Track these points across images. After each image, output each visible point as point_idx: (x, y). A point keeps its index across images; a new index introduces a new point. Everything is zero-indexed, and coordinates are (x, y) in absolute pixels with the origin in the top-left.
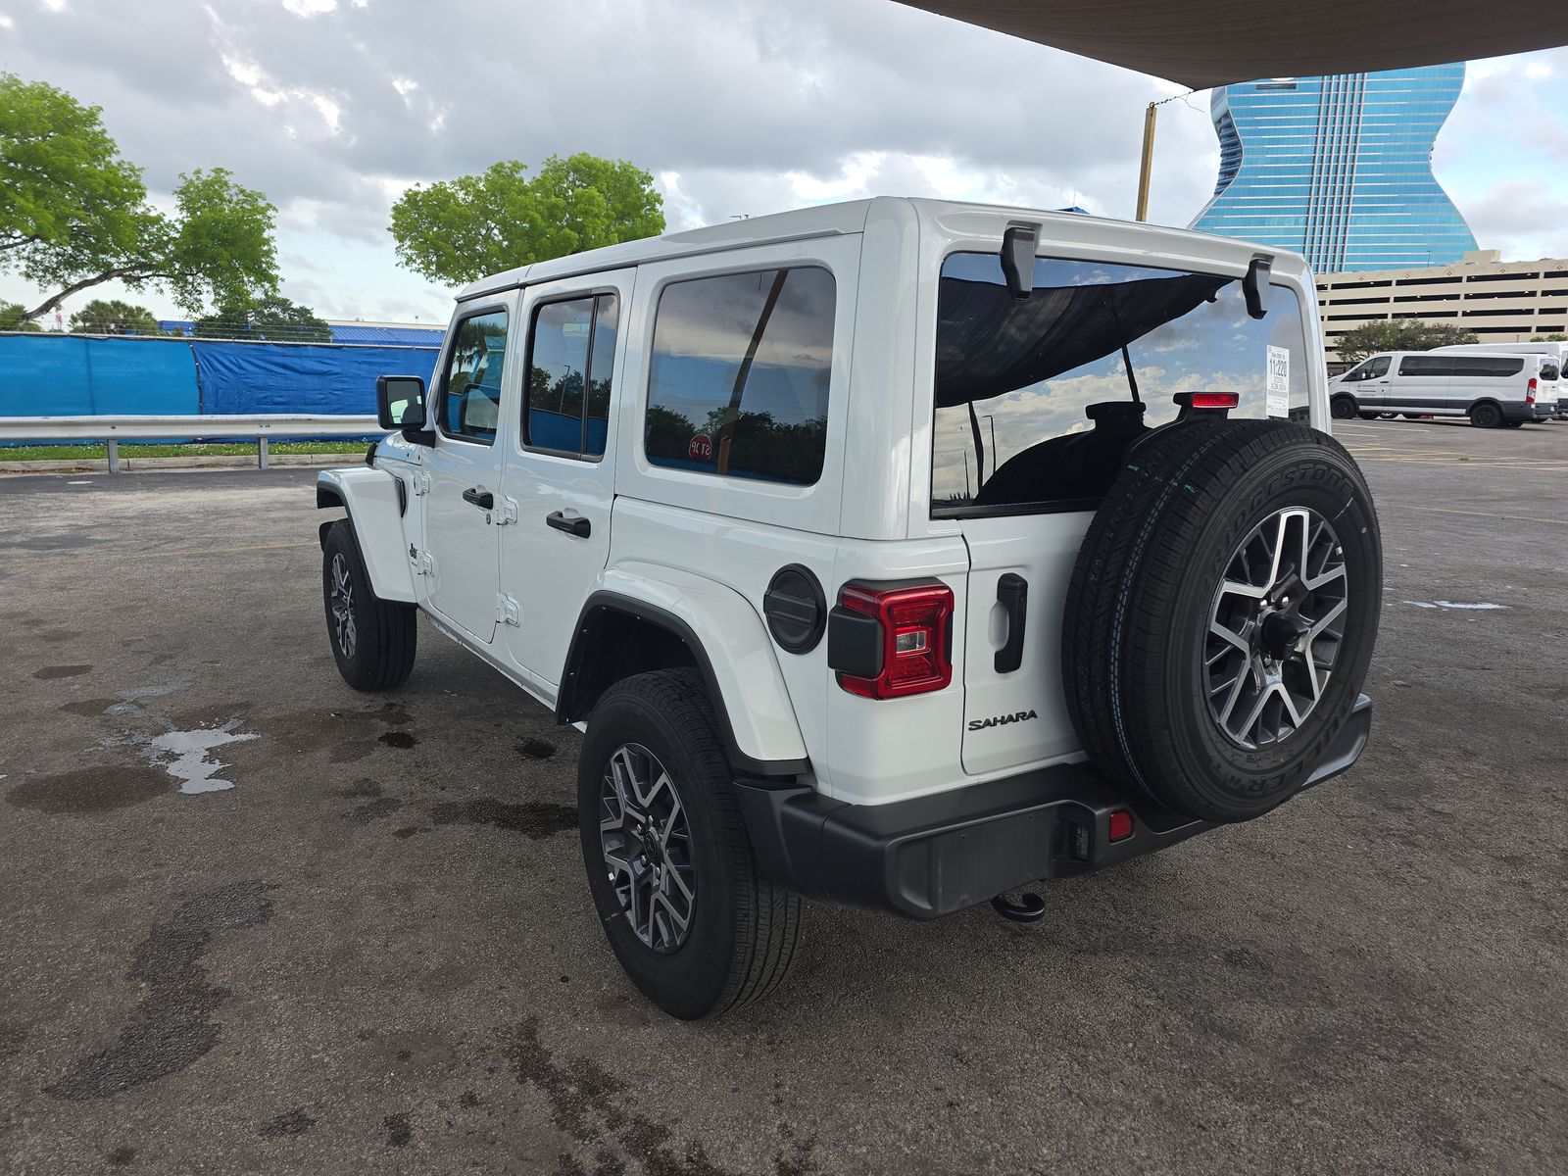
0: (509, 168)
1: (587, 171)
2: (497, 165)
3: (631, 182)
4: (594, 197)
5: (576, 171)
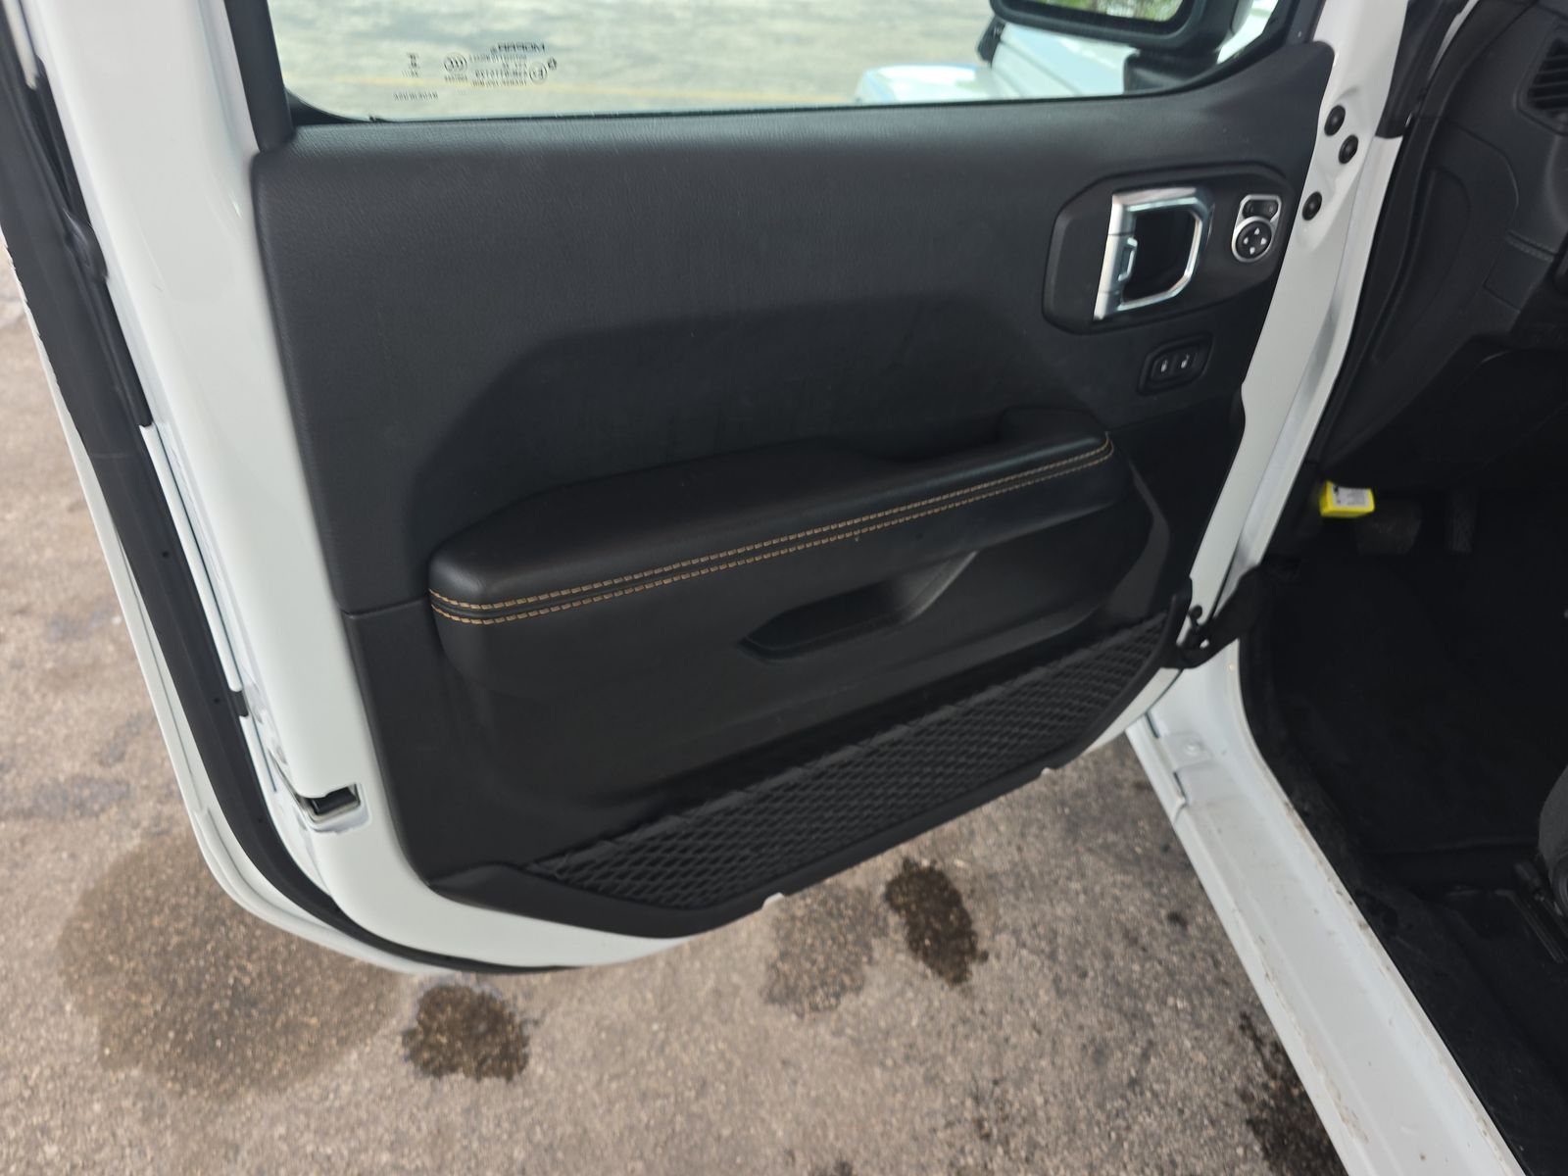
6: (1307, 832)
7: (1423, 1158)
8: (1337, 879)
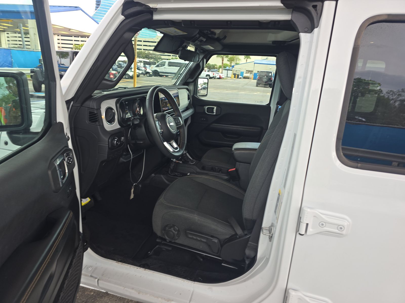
6: (124, 264)
7: (181, 294)
8: (135, 267)
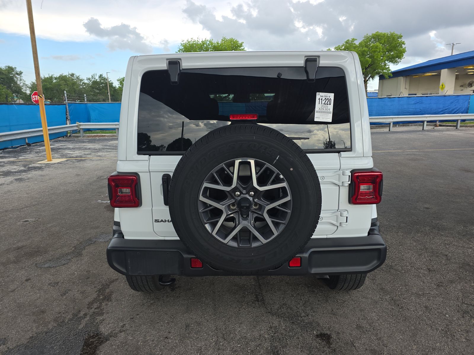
0: (351, 41)
1: (377, 37)
2: (347, 41)
3: (394, 39)
4: (378, 46)
5: (374, 38)
